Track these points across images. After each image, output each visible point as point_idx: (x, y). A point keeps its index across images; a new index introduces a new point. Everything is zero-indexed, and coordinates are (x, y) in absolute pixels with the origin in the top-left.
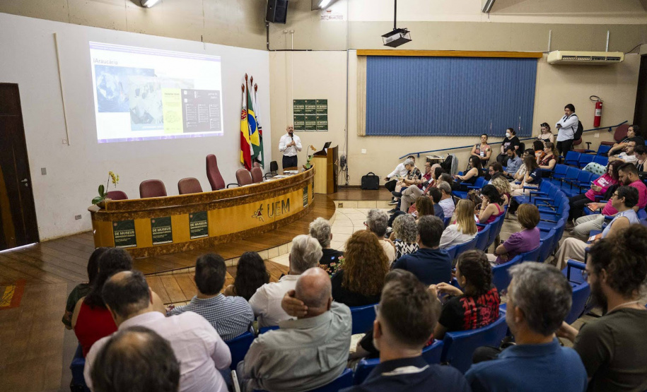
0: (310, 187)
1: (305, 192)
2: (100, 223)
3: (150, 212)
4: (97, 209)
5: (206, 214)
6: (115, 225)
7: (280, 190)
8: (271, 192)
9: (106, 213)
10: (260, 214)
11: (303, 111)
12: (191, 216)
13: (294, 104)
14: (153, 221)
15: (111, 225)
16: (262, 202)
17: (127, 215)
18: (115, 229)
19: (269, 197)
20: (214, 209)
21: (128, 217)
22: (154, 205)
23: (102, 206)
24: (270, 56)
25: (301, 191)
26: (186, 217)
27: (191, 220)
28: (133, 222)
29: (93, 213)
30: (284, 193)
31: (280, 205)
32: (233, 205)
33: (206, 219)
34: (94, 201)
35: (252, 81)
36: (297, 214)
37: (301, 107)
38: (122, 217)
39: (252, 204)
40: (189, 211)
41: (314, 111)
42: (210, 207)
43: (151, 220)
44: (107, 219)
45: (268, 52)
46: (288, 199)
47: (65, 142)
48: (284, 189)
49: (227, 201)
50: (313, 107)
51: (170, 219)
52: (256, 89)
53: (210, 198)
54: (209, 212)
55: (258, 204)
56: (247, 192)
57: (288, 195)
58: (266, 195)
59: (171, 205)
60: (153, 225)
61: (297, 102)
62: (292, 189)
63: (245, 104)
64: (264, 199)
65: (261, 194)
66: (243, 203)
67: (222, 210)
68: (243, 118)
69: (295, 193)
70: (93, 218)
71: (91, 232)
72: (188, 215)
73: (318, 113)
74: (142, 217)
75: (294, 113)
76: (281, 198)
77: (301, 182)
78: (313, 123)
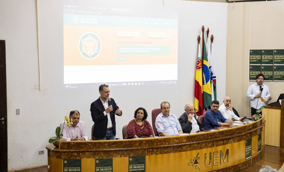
0: (255, 139)
1: (249, 143)
2: (54, 159)
3: (95, 153)
4: (52, 147)
5: (144, 158)
6: (66, 162)
7: (220, 140)
8: (209, 142)
9: (59, 152)
10: (196, 162)
11: (260, 61)
12: (131, 159)
13: (251, 54)
14: (97, 162)
15: (62, 162)
16: (199, 151)
17: (76, 154)
18: (65, 165)
19: (206, 146)
20: (152, 154)
21: (76, 156)
22: (99, 147)
23: (57, 145)
24: (228, 8)
25: (243, 142)
26: (126, 160)
27: (130, 163)
28: (80, 161)
29: (49, 151)
30: (223, 144)
31: (219, 155)
32: (170, 152)
33: (144, 163)
34: (51, 141)
35: (208, 32)
36: (237, 165)
37: (258, 57)
38: (72, 156)
39: (189, 152)
40: (129, 154)
41: (271, 61)
42: (149, 152)
43: (96, 160)
44: (59, 157)
45: (227, 4)
46: (228, 150)
47: (37, 88)
48: (223, 140)
49: (164, 148)
50: (270, 57)
51: (111, 160)
52: (212, 40)
53: (149, 144)
54: (147, 157)
55: (195, 152)
56: (185, 141)
57: (228, 146)
58: (204, 144)
59: (113, 147)
60: (97, 165)
61: (254, 52)
62: (232, 140)
63: (200, 55)
64: (201, 148)
65: (199, 143)
66: (180, 151)
67: (160, 155)
68: (198, 68)
69: (236, 144)
70: (49, 155)
71: (46, 167)
72: (127, 158)
73: (275, 63)
74: (88, 157)
75: (251, 63)
76: (220, 148)
77: (243, 134)
78: (270, 73)
